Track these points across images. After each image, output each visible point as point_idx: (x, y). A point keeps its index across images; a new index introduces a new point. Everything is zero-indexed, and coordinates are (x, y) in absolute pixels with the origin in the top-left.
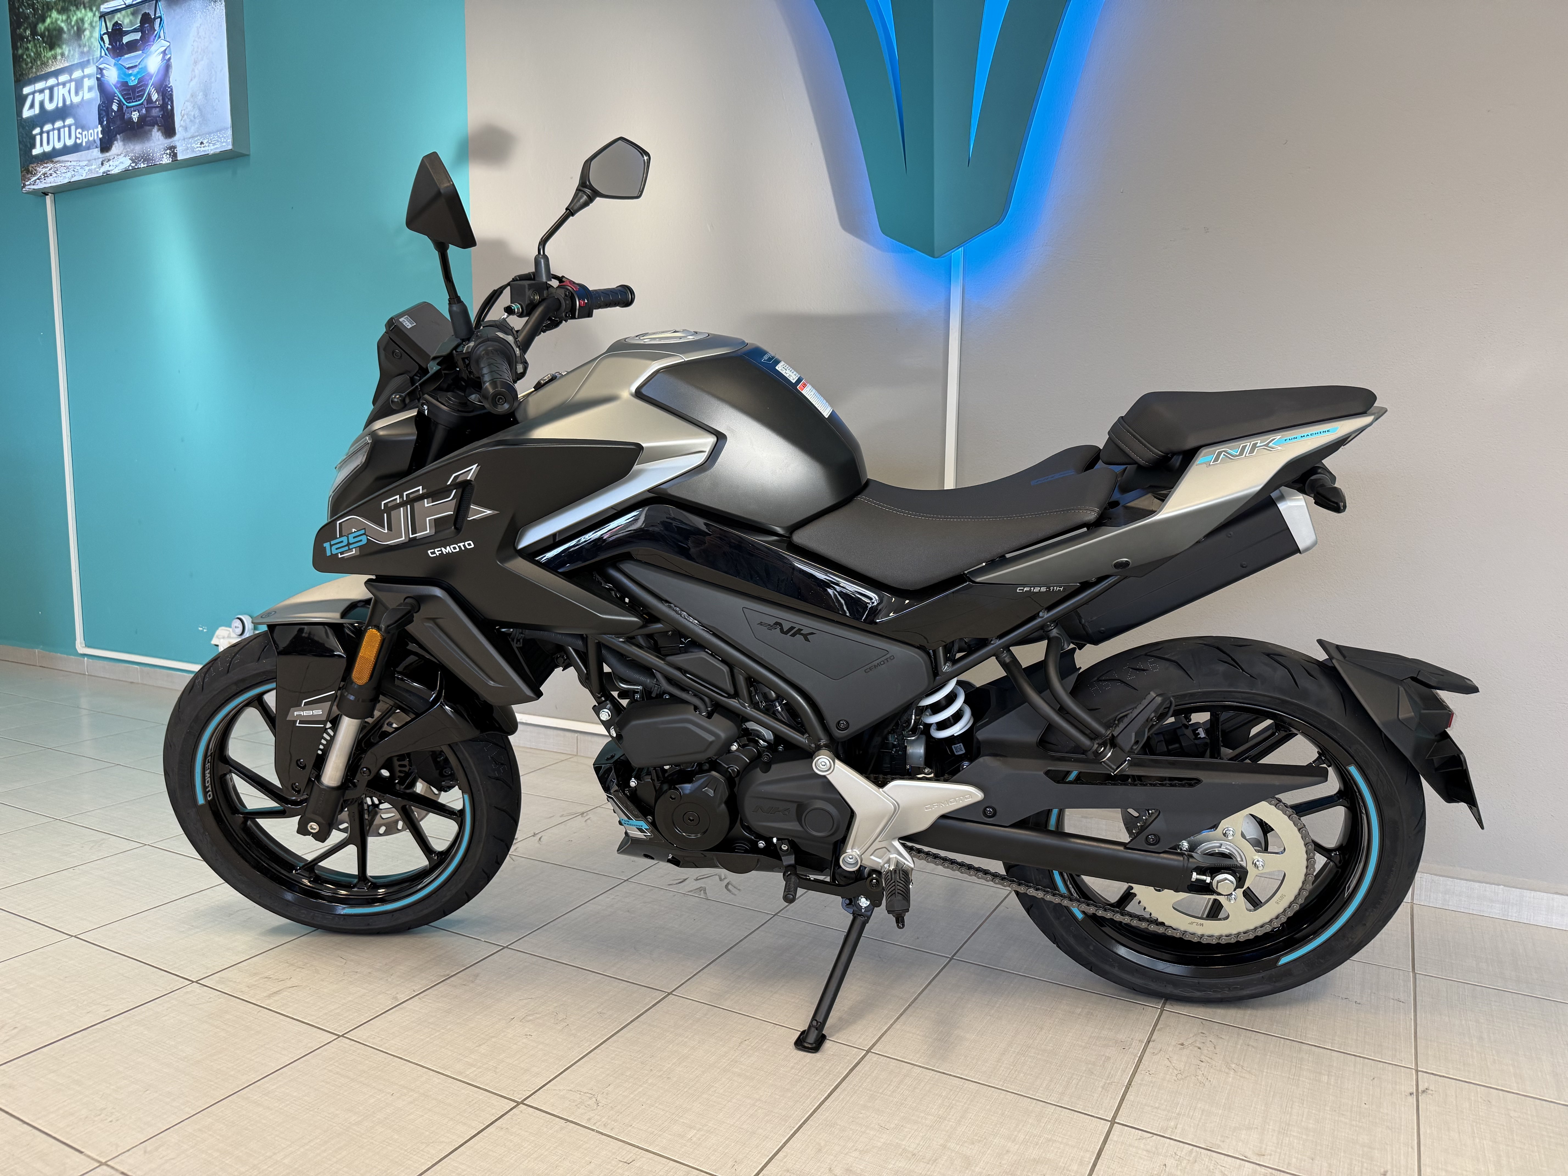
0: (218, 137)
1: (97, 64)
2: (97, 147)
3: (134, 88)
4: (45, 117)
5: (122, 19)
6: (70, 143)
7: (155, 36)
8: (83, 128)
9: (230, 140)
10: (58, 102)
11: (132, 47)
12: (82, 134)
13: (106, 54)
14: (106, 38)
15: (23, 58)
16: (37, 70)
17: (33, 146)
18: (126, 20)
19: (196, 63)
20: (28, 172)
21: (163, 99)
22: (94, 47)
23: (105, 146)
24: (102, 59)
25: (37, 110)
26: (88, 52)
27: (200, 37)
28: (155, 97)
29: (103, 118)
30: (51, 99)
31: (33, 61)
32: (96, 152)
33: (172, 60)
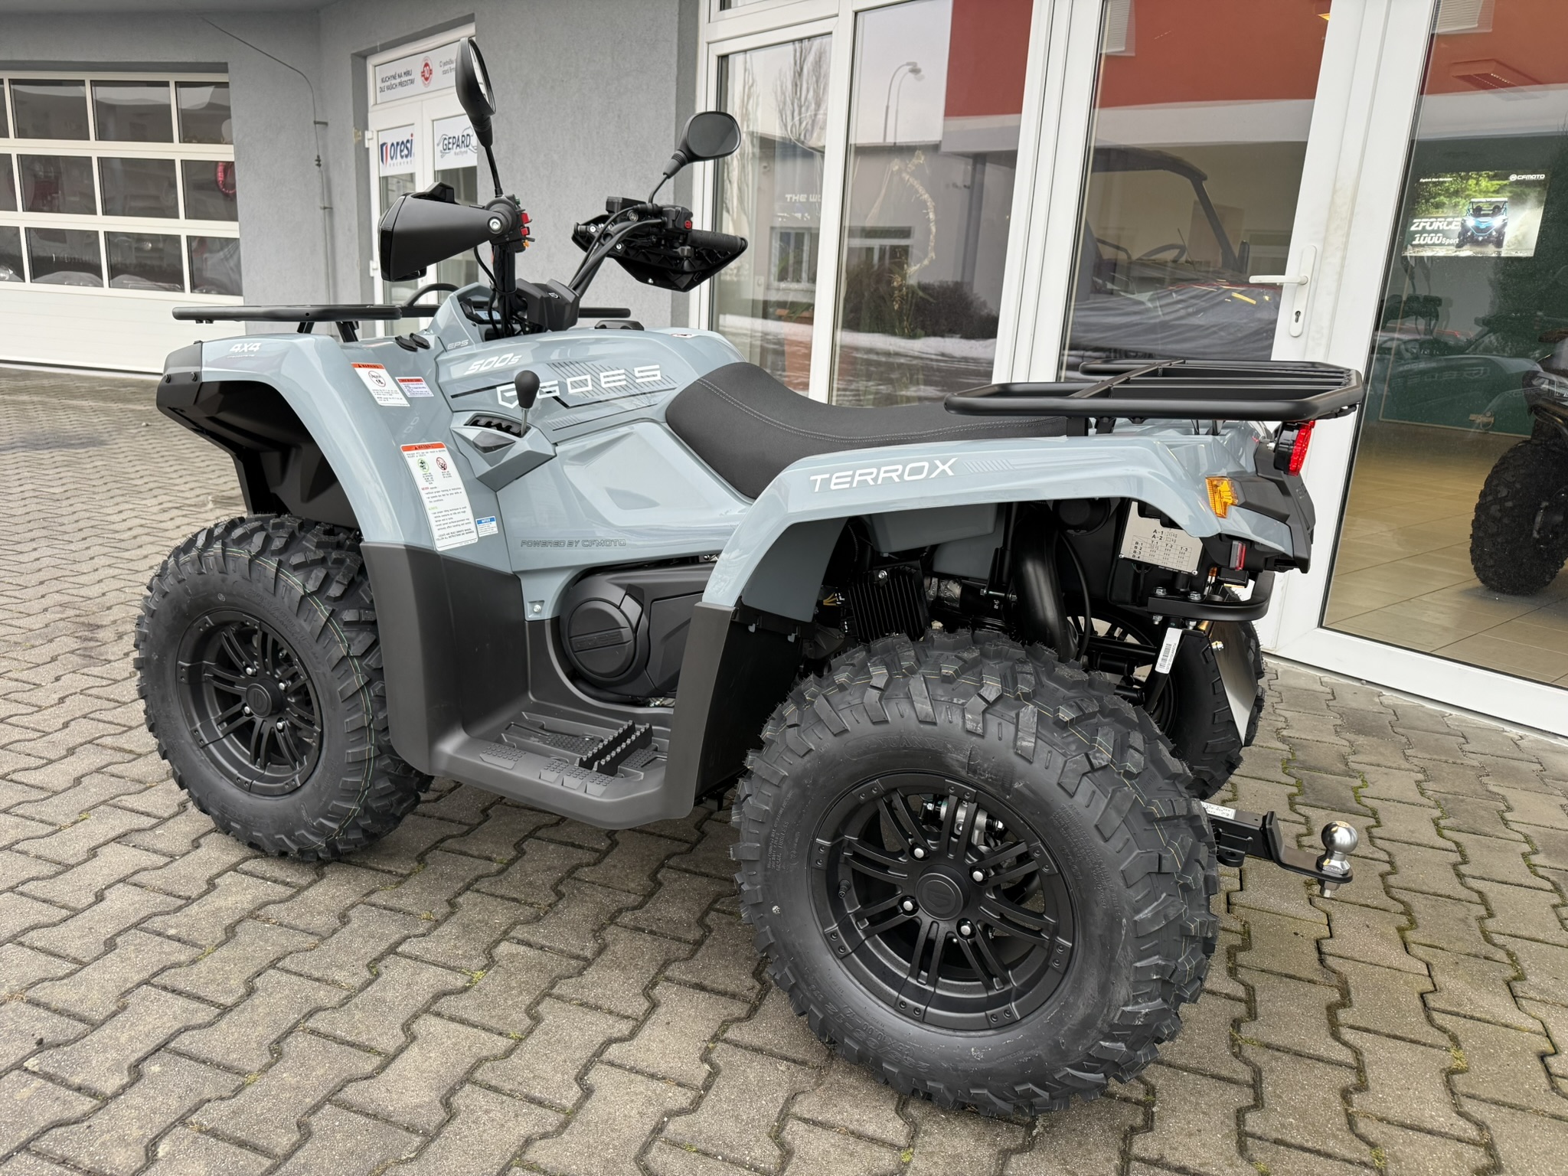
0: (1526, 252)
1: (1463, 218)
2: (1454, 246)
3: (1482, 230)
4: (1424, 231)
5: (1483, 205)
6: (1437, 242)
7: (1501, 214)
8: (1448, 238)
9: (1532, 254)
10: (1435, 227)
11: (1486, 215)
12: (1446, 240)
13: (1469, 215)
14: (1471, 210)
16: (1425, 215)
17: (1414, 239)
18: (1485, 207)
19: (1521, 226)
21: (1499, 235)
22: (1463, 212)
23: (1459, 246)
24: (1466, 217)
25: (1420, 228)
26: (1459, 213)
27: (1526, 218)
28: (1494, 233)
29: (1461, 237)
30: (1431, 225)
31: (1423, 211)
32: (1454, 248)
33: (1508, 224)
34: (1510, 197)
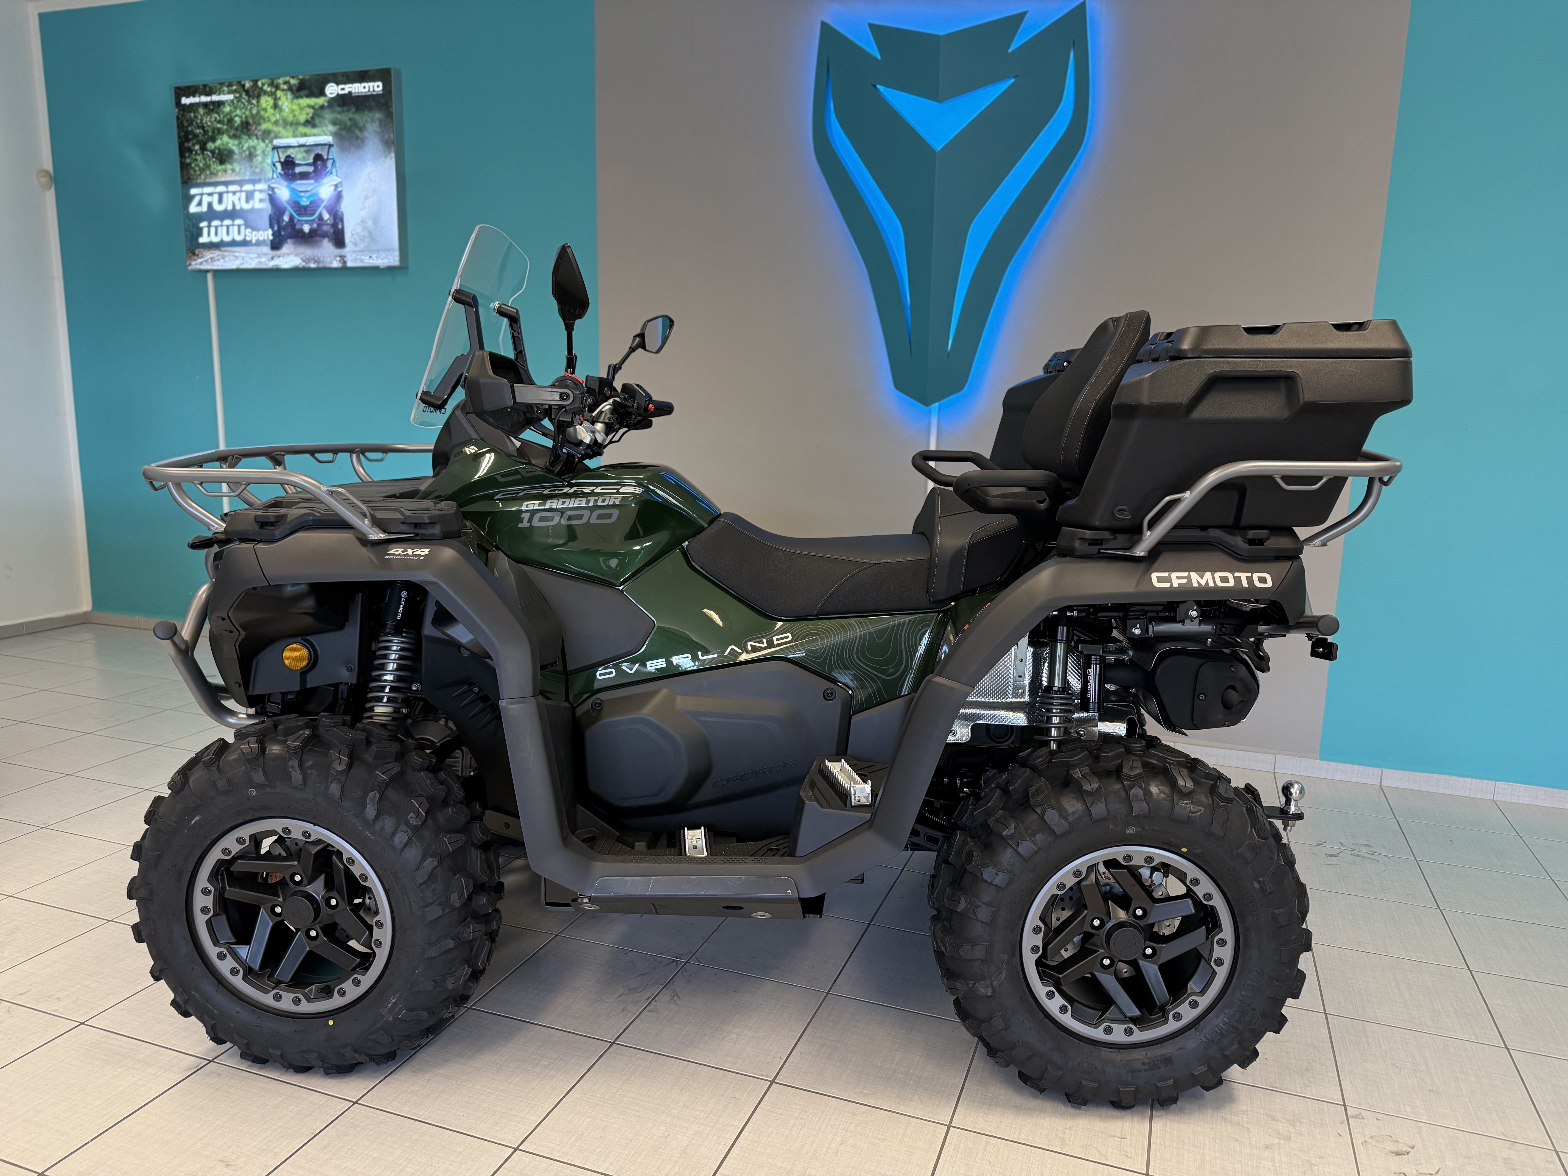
0: (387, 255)
1: (269, 183)
2: (267, 245)
3: (305, 208)
4: (211, 215)
5: (295, 153)
6: (238, 238)
7: (328, 172)
8: (253, 229)
9: (397, 259)
10: (227, 204)
11: (304, 176)
12: (251, 233)
13: (278, 177)
14: (279, 165)
15: (191, 168)
16: (206, 178)
17: (200, 234)
18: (299, 157)
19: (366, 198)
20: (194, 254)
21: (335, 219)
22: (266, 170)
23: (276, 245)
24: (273, 180)
25: (204, 208)
26: (260, 173)
27: (370, 180)
28: (326, 216)
29: (274, 224)
30: (220, 201)
31: (202, 170)
32: (267, 249)
33: (344, 193)
34: (335, 135)
